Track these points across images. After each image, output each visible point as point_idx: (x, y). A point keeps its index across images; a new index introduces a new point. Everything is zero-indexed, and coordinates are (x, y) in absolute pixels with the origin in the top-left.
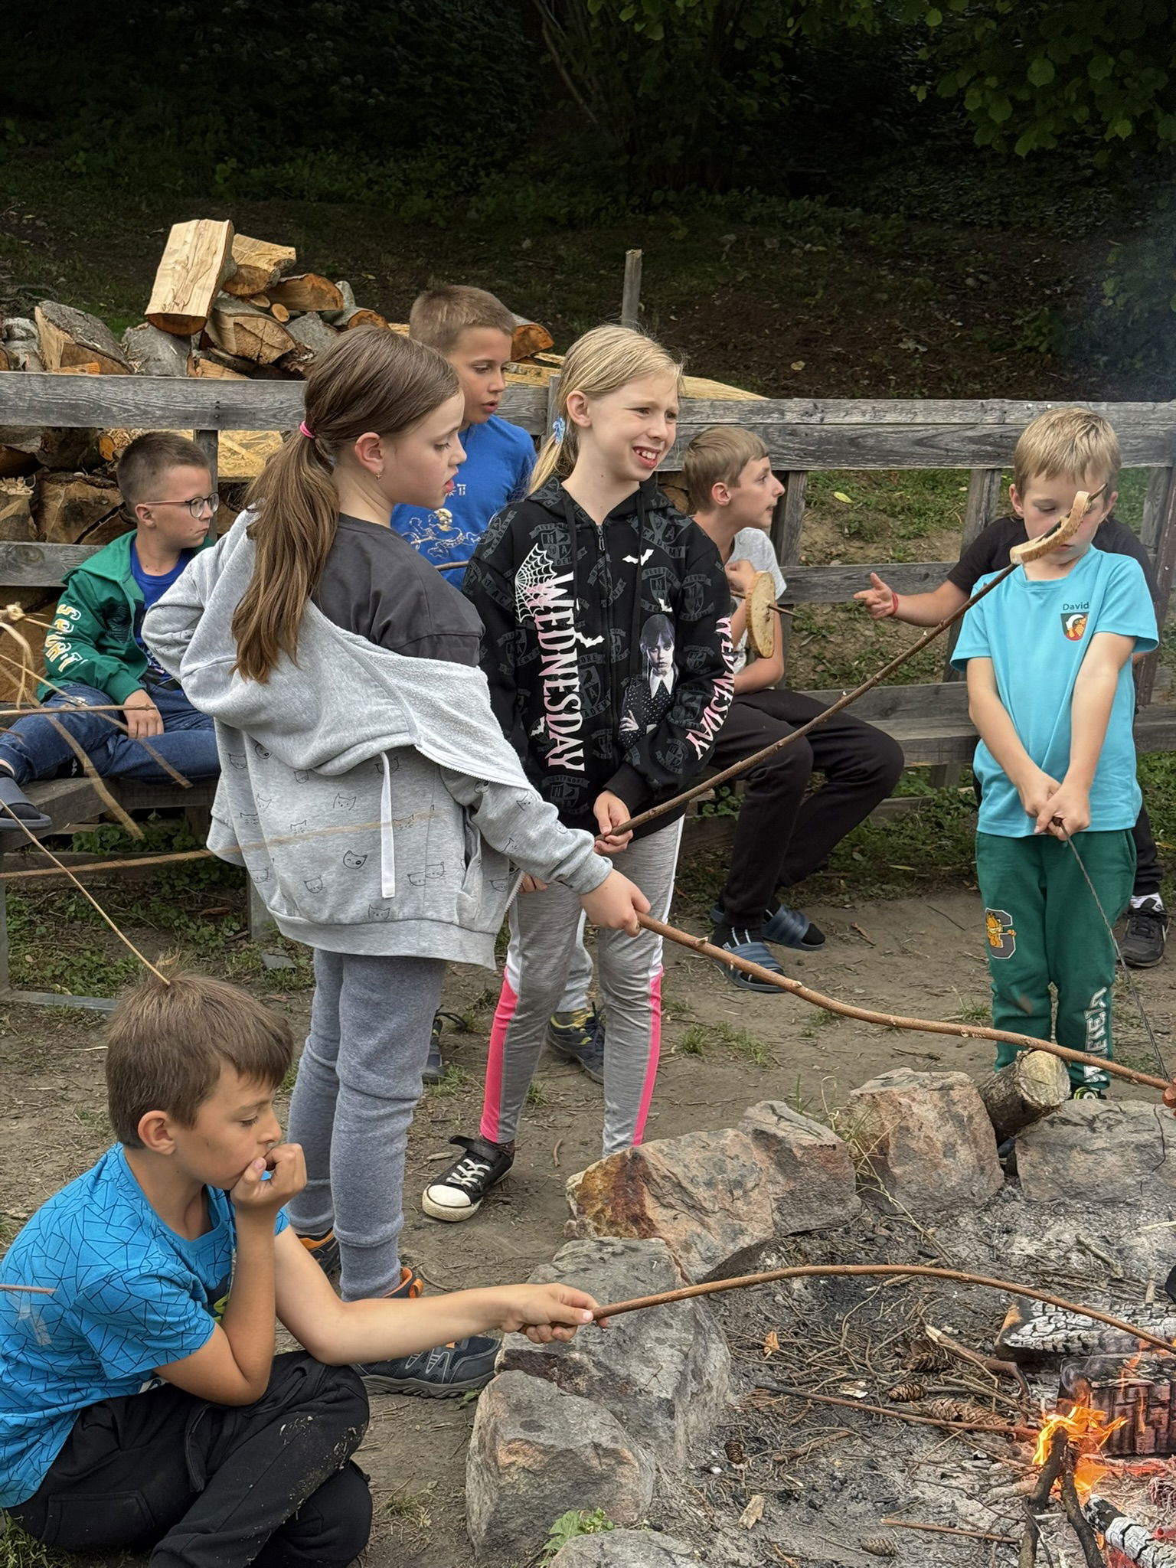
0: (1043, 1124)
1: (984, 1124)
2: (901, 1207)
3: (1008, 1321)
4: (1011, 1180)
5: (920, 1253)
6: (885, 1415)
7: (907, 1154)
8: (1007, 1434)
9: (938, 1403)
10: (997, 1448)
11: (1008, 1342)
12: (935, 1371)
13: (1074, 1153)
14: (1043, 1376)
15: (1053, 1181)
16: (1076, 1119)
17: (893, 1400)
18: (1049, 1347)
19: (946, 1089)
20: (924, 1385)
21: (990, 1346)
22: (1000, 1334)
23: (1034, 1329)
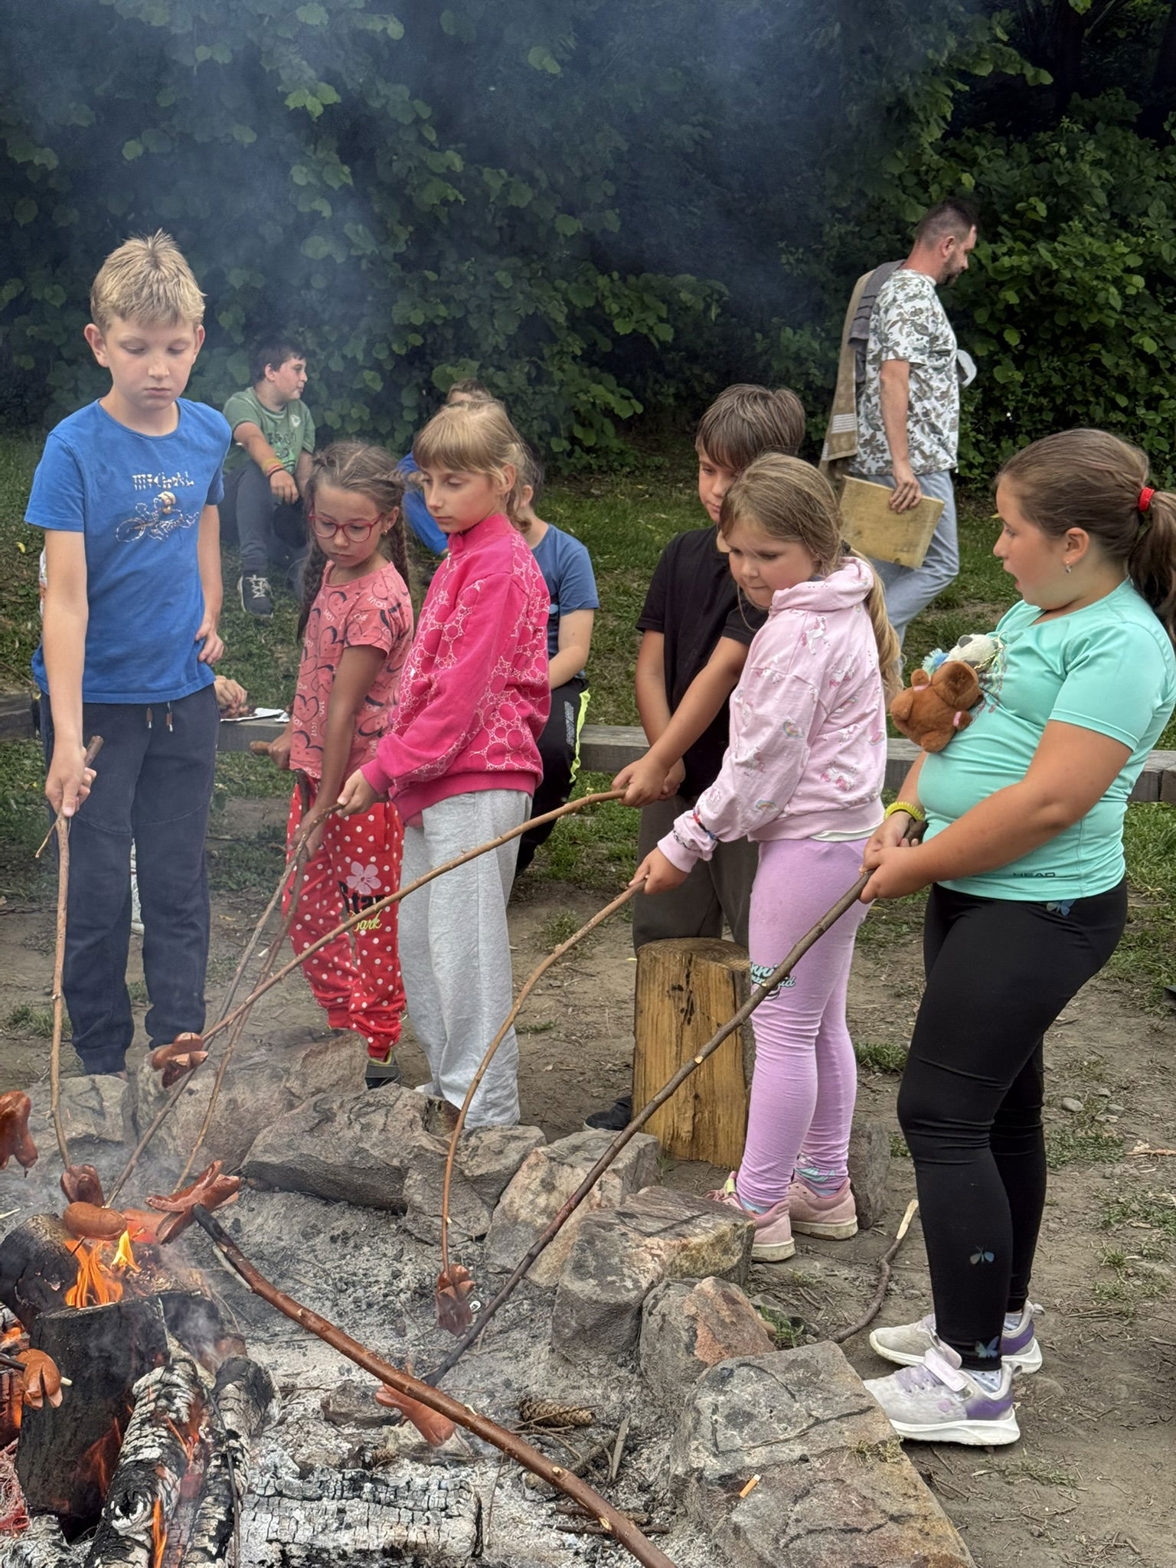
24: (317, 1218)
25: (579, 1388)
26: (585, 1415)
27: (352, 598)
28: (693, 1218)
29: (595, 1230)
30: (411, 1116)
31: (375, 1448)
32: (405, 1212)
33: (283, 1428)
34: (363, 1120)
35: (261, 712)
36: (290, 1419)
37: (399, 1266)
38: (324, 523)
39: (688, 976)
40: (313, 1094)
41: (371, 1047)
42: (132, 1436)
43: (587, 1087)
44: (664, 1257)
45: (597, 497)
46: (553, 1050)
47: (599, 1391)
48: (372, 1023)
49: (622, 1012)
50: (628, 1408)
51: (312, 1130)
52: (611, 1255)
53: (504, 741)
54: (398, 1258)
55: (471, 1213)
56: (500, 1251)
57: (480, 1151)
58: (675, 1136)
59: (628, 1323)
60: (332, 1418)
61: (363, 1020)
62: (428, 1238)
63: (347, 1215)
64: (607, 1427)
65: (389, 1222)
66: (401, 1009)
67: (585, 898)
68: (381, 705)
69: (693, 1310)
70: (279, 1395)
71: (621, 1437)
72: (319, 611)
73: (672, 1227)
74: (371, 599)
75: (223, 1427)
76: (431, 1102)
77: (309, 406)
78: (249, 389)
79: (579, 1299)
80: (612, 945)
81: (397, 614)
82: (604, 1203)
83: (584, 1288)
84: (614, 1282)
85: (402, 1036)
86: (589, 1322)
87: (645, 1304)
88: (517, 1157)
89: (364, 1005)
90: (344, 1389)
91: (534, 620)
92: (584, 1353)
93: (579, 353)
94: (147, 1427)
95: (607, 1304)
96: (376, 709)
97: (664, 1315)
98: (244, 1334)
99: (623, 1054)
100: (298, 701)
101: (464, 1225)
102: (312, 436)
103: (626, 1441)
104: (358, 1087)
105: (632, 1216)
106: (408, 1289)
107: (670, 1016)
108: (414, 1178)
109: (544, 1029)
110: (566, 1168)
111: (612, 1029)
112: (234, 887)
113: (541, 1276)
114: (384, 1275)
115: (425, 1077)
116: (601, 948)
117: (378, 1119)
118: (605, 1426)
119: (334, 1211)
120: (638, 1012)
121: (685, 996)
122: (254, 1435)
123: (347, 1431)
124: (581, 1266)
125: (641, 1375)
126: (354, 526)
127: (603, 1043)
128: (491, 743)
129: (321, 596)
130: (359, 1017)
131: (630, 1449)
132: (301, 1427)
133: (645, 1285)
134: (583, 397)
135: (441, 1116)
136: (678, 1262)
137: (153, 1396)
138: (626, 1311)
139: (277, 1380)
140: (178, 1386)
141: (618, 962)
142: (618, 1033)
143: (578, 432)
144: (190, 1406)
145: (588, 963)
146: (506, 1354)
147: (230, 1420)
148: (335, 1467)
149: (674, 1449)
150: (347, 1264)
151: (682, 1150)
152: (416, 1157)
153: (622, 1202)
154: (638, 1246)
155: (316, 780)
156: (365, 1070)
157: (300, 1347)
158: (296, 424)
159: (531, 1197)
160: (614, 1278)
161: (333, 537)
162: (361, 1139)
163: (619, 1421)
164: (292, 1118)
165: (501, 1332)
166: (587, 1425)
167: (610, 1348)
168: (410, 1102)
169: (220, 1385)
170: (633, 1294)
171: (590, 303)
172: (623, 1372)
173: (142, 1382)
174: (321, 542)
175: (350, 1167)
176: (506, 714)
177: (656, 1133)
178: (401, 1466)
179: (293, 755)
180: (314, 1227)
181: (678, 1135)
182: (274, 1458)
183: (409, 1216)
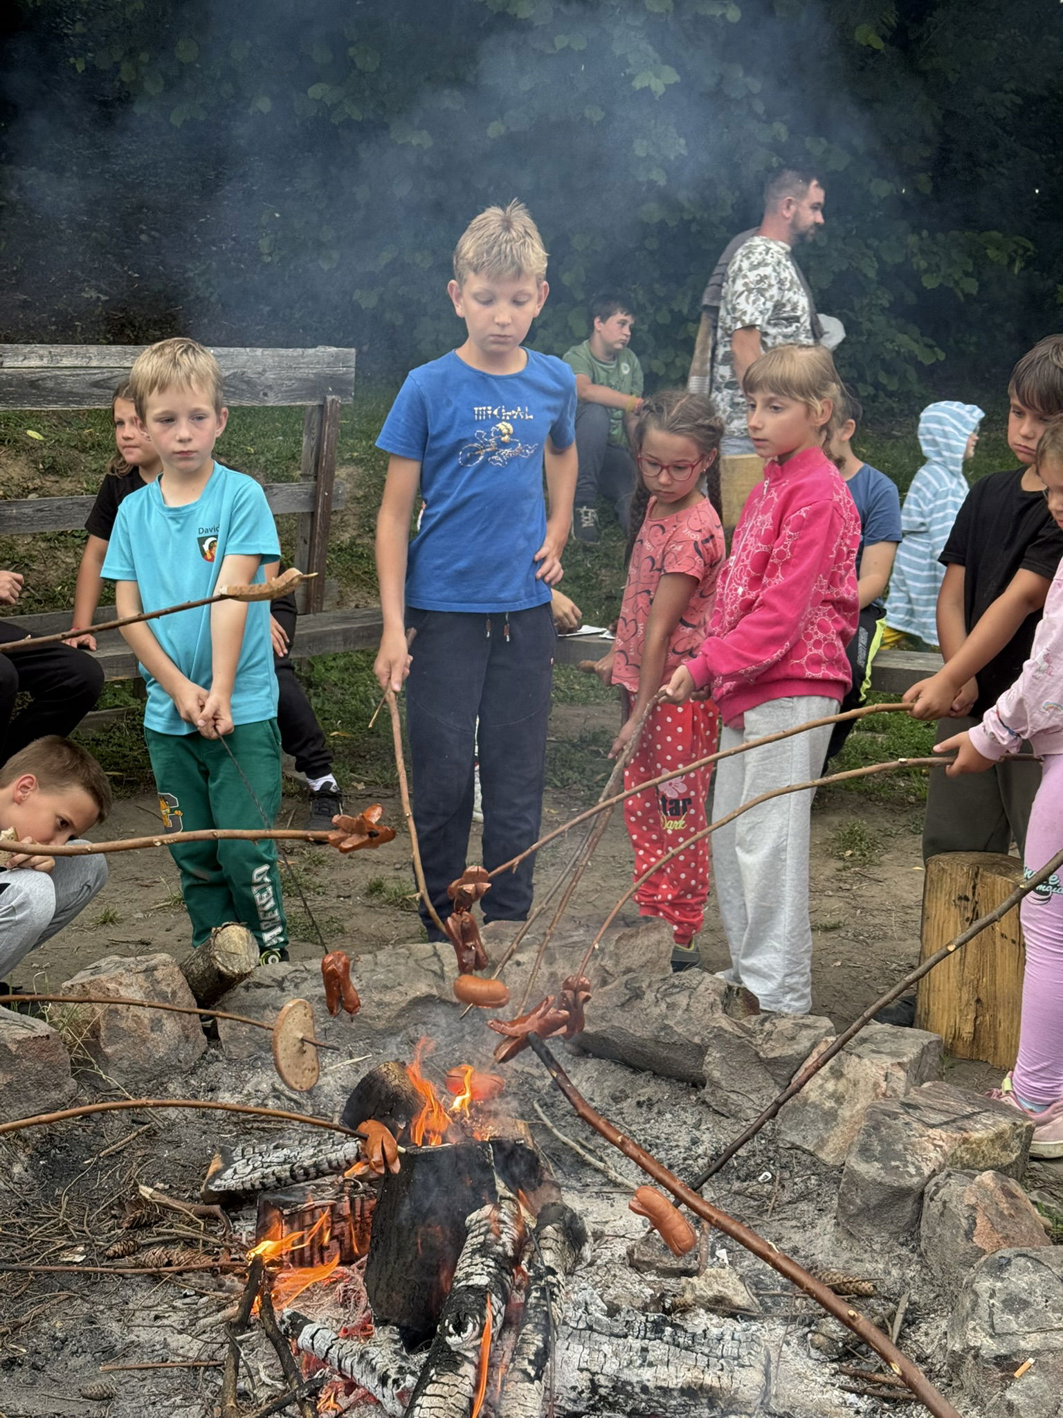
0: (240, 990)
1: (187, 998)
2: (114, 1082)
3: (212, 1170)
4: (213, 1044)
5: (134, 1121)
6: (102, 1273)
7: (117, 1034)
8: (212, 1271)
9: (150, 1253)
10: (204, 1283)
11: (212, 1188)
12: (148, 1225)
13: (267, 1012)
14: (245, 1213)
15: (250, 1039)
16: (268, 982)
17: (109, 1258)
18: (248, 1186)
19: (150, 971)
20: (138, 1240)
21: (197, 1194)
22: (205, 1182)
23: (235, 1172)
24: (626, 1084)
25: (861, 1261)
26: (867, 1286)
27: (670, 530)
28: (974, 1114)
29: (880, 1117)
30: (712, 1000)
31: (674, 1296)
32: (704, 1086)
33: (593, 1269)
34: (668, 1000)
35: (586, 629)
36: (599, 1262)
37: (698, 1134)
38: (650, 463)
39: (974, 888)
40: (625, 973)
41: (676, 935)
42: (464, 1262)
43: (873, 984)
44: (946, 1148)
45: (897, 438)
46: (842, 948)
47: (881, 1266)
48: (677, 913)
49: (908, 917)
50: (908, 1284)
51: (623, 1005)
52: (896, 1142)
53: (820, 652)
54: (697, 1126)
55: (764, 1092)
56: (790, 1129)
57: (774, 1036)
58: (957, 1036)
59: (909, 1206)
60: (636, 1265)
61: (669, 910)
62: (724, 1110)
63: (652, 1084)
64: (888, 1299)
65: (689, 1093)
66: (704, 902)
67: (875, 809)
68: (694, 626)
69: (973, 1201)
70: (591, 1240)
71: (901, 1310)
72: (641, 541)
73: (954, 1121)
74: (686, 531)
75: (542, 1263)
76: (730, 988)
77: (638, 355)
78: (585, 342)
79: (864, 1180)
80: (899, 854)
81: (710, 545)
82: (889, 1093)
83: (869, 1170)
84: (898, 1167)
85: (705, 925)
86: (873, 1202)
87: (926, 1190)
88: (808, 1044)
89: (670, 897)
90: (648, 1240)
91: (848, 542)
92: (868, 1230)
93: (887, 305)
94: (477, 1256)
95: (891, 1187)
96: (688, 630)
97: (945, 1202)
98: (560, 1181)
99: (907, 956)
100: (621, 623)
101: (757, 1102)
102: (641, 382)
103: (905, 1314)
104: (664, 970)
105: (916, 1107)
106: (705, 1154)
107: (956, 923)
108: (714, 1055)
109: (834, 928)
110: (855, 1059)
111: (897, 932)
112: (559, 784)
113: (828, 1154)
114: (684, 1140)
115: (726, 964)
116: (887, 856)
117: (682, 999)
118: (885, 1298)
119: (641, 1079)
120: (925, 918)
121: (970, 905)
122: (569, 1273)
123: (650, 1278)
124: (867, 1150)
125: (920, 1255)
126: (678, 467)
127: (888, 944)
128: (809, 653)
129: (644, 529)
130: (665, 906)
131: (909, 1322)
132: (609, 1270)
133: (927, 1172)
134: (889, 346)
135: (739, 1001)
136: (958, 1153)
137: (483, 1230)
138: (909, 1195)
139: (589, 1226)
140: (504, 1222)
141: (905, 870)
142: (903, 936)
143: (883, 379)
144: (514, 1242)
145: (876, 869)
146: (794, 1223)
147: (549, 1258)
148: (638, 1309)
149: (952, 1326)
150: (651, 1128)
151: (962, 1050)
152: (715, 1037)
153: (907, 1093)
154: (921, 1136)
155: (634, 693)
156: (670, 955)
157: (608, 1198)
158: (626, 372)
159: (820, 1082)
160: (897, 1163)
161: (657, 476)
162: (666, 1017)
163: (900, 1295)
164: (605, 993)
165: (789, 1203)
166: (869, 1296)
167: (892, 1228)
168: (711, 986)
169: (541, 1226)
170: (916, 1180)
171: (899, 259)
172: (904, 1251)
173: (474, 1216)
174: (646, 480)
175: (657, 1041)
176: (823, 628)
177: (939, 1032)
178: (697, 1315)
179: (615, 671)
180: (622, 1091)
181: (960, 1036)
182: (585, 1296)
183: (708, 1089)
